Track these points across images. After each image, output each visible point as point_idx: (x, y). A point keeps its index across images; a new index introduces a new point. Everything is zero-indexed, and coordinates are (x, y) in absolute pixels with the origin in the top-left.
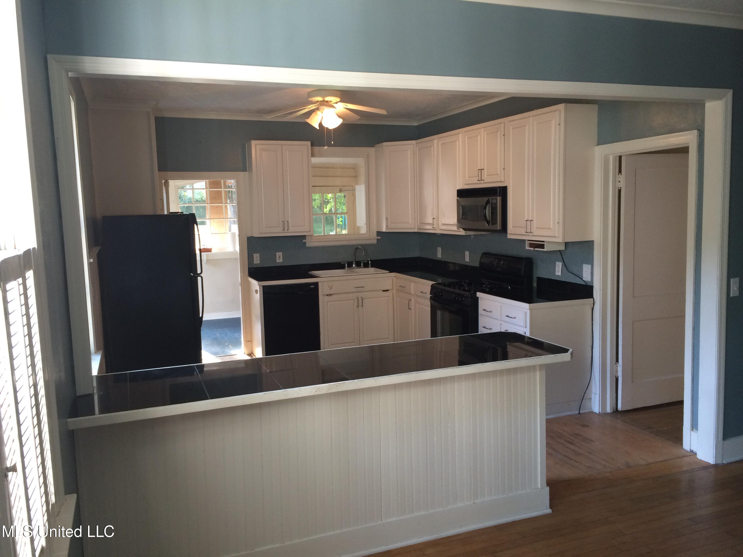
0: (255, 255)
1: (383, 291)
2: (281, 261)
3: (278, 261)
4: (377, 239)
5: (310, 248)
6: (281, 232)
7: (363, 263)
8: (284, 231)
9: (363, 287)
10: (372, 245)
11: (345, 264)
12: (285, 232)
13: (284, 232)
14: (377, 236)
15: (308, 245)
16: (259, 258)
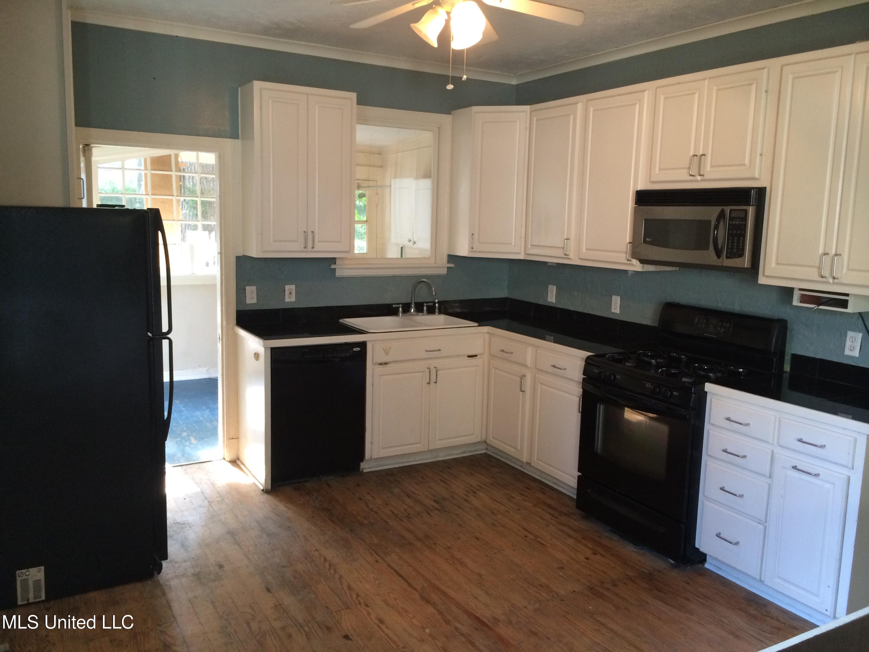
0: (249, 289)
1: (469, 356)
2: (293, 299)
3: (287, 300)
4: (448, 268)
5: (341, 279)
6: (301, 252)
7: (427, 306)
8: (305, 250)
9: (439, 350)
10: (439, 276)
11: (399, 307)
12: (307, 252)
13: (305, 252)
14: (448, 263)
15: (338, 273)
16: (255, 295)
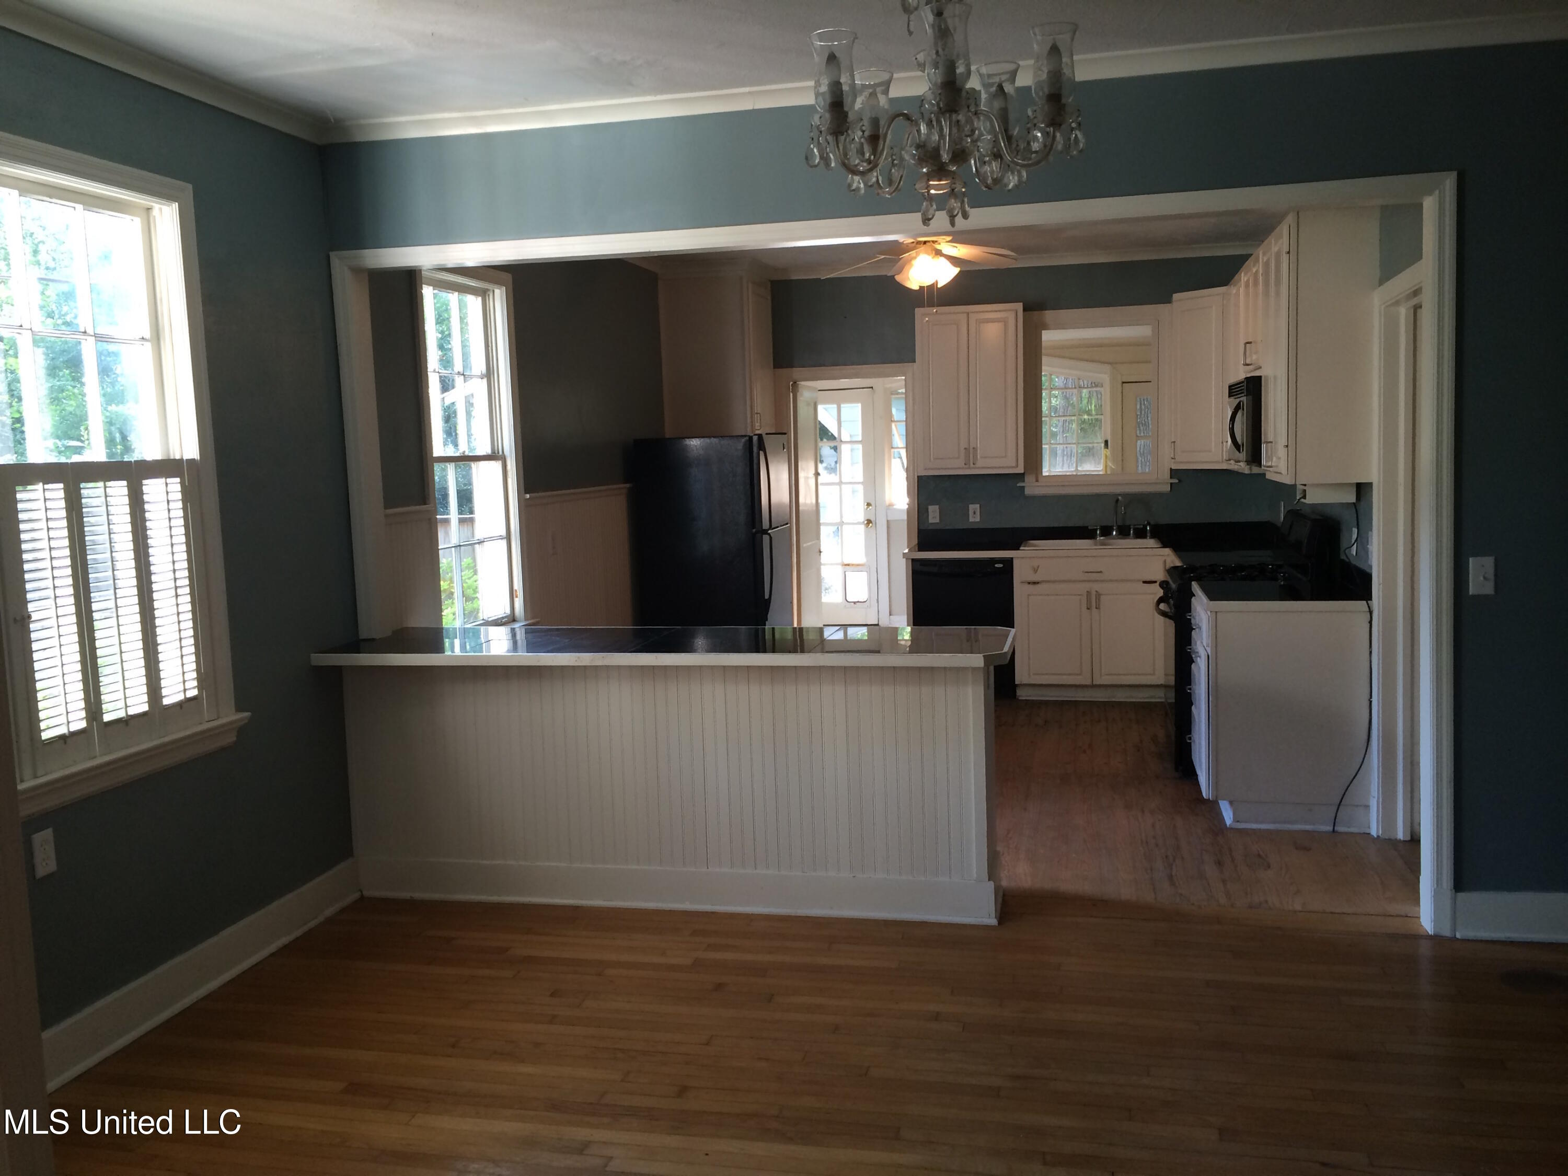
0: (931, 508)
1: (1145, 582)
2: (978, 519)
3: (971, 520)
4: (1171, 484)
5: (1033, 498)
6: (963, 468)
7: (1134, 529)
8: (967, 466)
9: (1101, 572)
10: (1160, 495)
11: (1096, 530)
12: (969, 468)
13: (966, 468)
14: (1171, 478)
15: (1028, 491)
16: (937, 514)
